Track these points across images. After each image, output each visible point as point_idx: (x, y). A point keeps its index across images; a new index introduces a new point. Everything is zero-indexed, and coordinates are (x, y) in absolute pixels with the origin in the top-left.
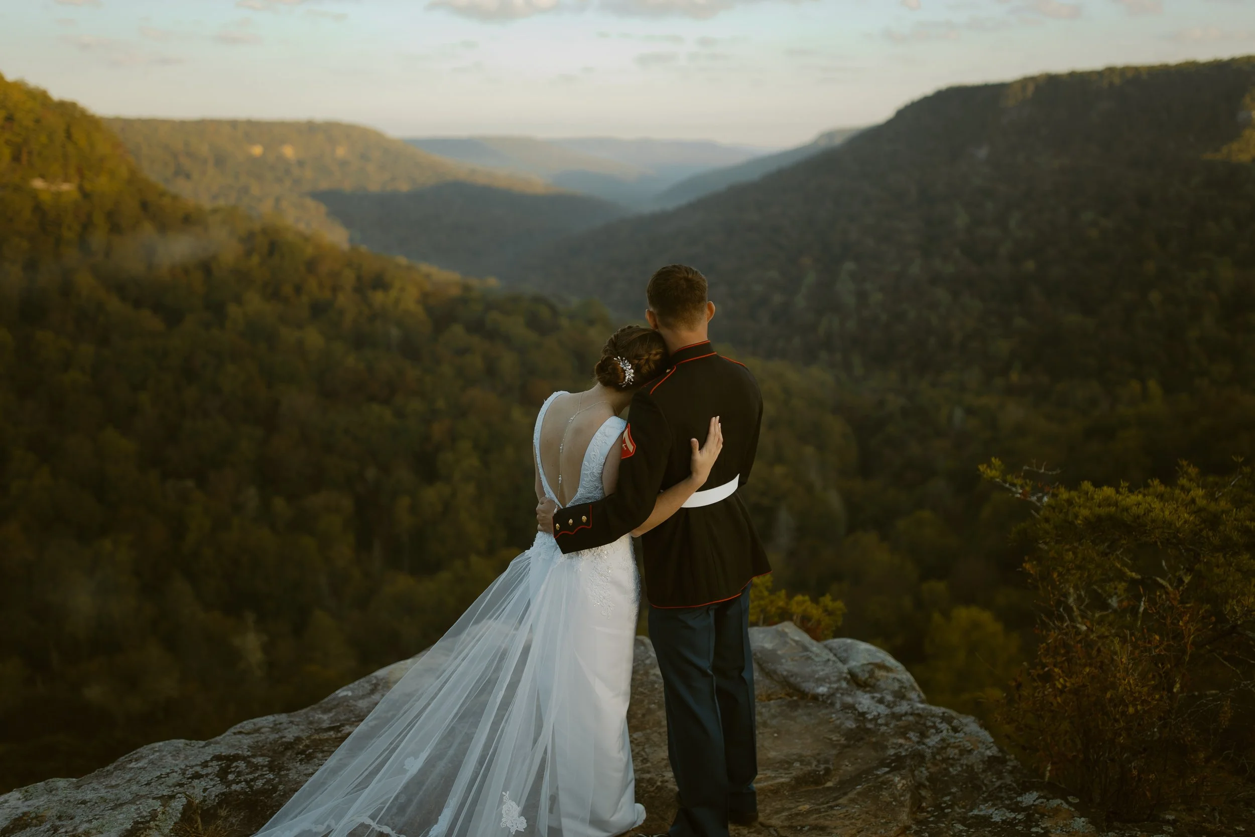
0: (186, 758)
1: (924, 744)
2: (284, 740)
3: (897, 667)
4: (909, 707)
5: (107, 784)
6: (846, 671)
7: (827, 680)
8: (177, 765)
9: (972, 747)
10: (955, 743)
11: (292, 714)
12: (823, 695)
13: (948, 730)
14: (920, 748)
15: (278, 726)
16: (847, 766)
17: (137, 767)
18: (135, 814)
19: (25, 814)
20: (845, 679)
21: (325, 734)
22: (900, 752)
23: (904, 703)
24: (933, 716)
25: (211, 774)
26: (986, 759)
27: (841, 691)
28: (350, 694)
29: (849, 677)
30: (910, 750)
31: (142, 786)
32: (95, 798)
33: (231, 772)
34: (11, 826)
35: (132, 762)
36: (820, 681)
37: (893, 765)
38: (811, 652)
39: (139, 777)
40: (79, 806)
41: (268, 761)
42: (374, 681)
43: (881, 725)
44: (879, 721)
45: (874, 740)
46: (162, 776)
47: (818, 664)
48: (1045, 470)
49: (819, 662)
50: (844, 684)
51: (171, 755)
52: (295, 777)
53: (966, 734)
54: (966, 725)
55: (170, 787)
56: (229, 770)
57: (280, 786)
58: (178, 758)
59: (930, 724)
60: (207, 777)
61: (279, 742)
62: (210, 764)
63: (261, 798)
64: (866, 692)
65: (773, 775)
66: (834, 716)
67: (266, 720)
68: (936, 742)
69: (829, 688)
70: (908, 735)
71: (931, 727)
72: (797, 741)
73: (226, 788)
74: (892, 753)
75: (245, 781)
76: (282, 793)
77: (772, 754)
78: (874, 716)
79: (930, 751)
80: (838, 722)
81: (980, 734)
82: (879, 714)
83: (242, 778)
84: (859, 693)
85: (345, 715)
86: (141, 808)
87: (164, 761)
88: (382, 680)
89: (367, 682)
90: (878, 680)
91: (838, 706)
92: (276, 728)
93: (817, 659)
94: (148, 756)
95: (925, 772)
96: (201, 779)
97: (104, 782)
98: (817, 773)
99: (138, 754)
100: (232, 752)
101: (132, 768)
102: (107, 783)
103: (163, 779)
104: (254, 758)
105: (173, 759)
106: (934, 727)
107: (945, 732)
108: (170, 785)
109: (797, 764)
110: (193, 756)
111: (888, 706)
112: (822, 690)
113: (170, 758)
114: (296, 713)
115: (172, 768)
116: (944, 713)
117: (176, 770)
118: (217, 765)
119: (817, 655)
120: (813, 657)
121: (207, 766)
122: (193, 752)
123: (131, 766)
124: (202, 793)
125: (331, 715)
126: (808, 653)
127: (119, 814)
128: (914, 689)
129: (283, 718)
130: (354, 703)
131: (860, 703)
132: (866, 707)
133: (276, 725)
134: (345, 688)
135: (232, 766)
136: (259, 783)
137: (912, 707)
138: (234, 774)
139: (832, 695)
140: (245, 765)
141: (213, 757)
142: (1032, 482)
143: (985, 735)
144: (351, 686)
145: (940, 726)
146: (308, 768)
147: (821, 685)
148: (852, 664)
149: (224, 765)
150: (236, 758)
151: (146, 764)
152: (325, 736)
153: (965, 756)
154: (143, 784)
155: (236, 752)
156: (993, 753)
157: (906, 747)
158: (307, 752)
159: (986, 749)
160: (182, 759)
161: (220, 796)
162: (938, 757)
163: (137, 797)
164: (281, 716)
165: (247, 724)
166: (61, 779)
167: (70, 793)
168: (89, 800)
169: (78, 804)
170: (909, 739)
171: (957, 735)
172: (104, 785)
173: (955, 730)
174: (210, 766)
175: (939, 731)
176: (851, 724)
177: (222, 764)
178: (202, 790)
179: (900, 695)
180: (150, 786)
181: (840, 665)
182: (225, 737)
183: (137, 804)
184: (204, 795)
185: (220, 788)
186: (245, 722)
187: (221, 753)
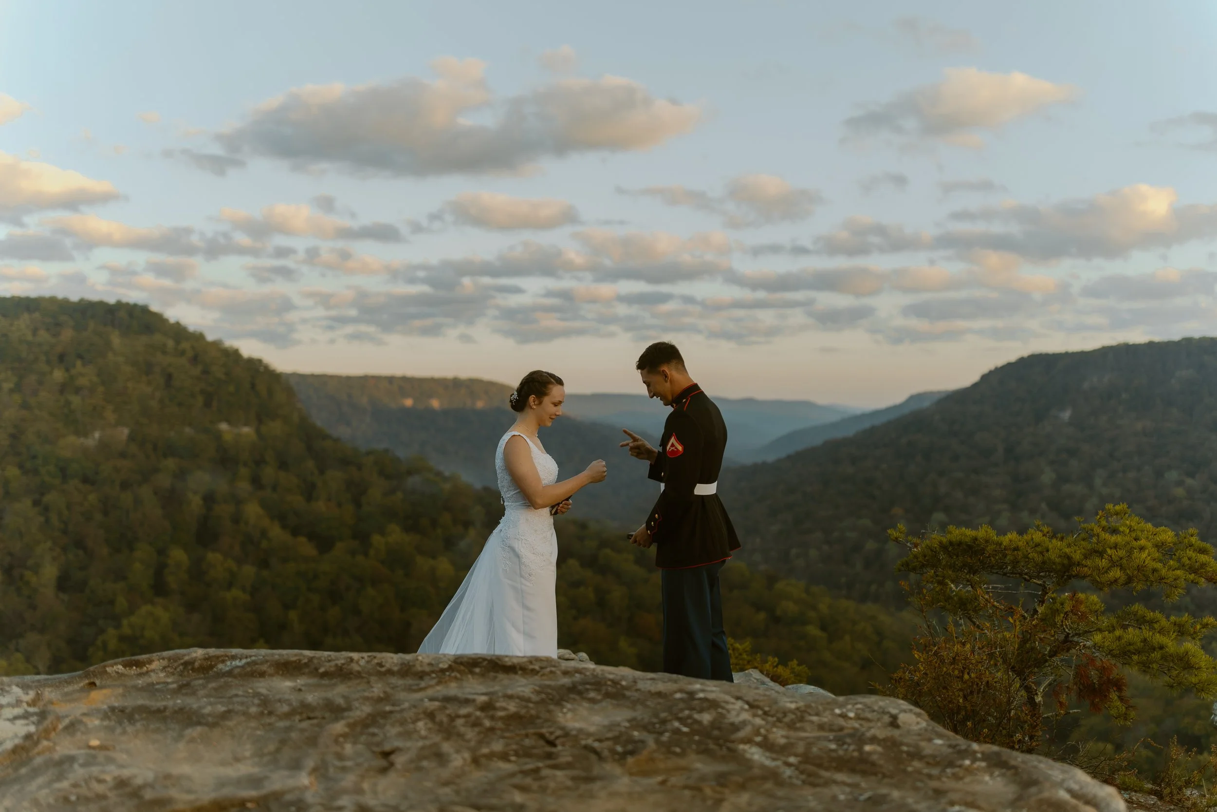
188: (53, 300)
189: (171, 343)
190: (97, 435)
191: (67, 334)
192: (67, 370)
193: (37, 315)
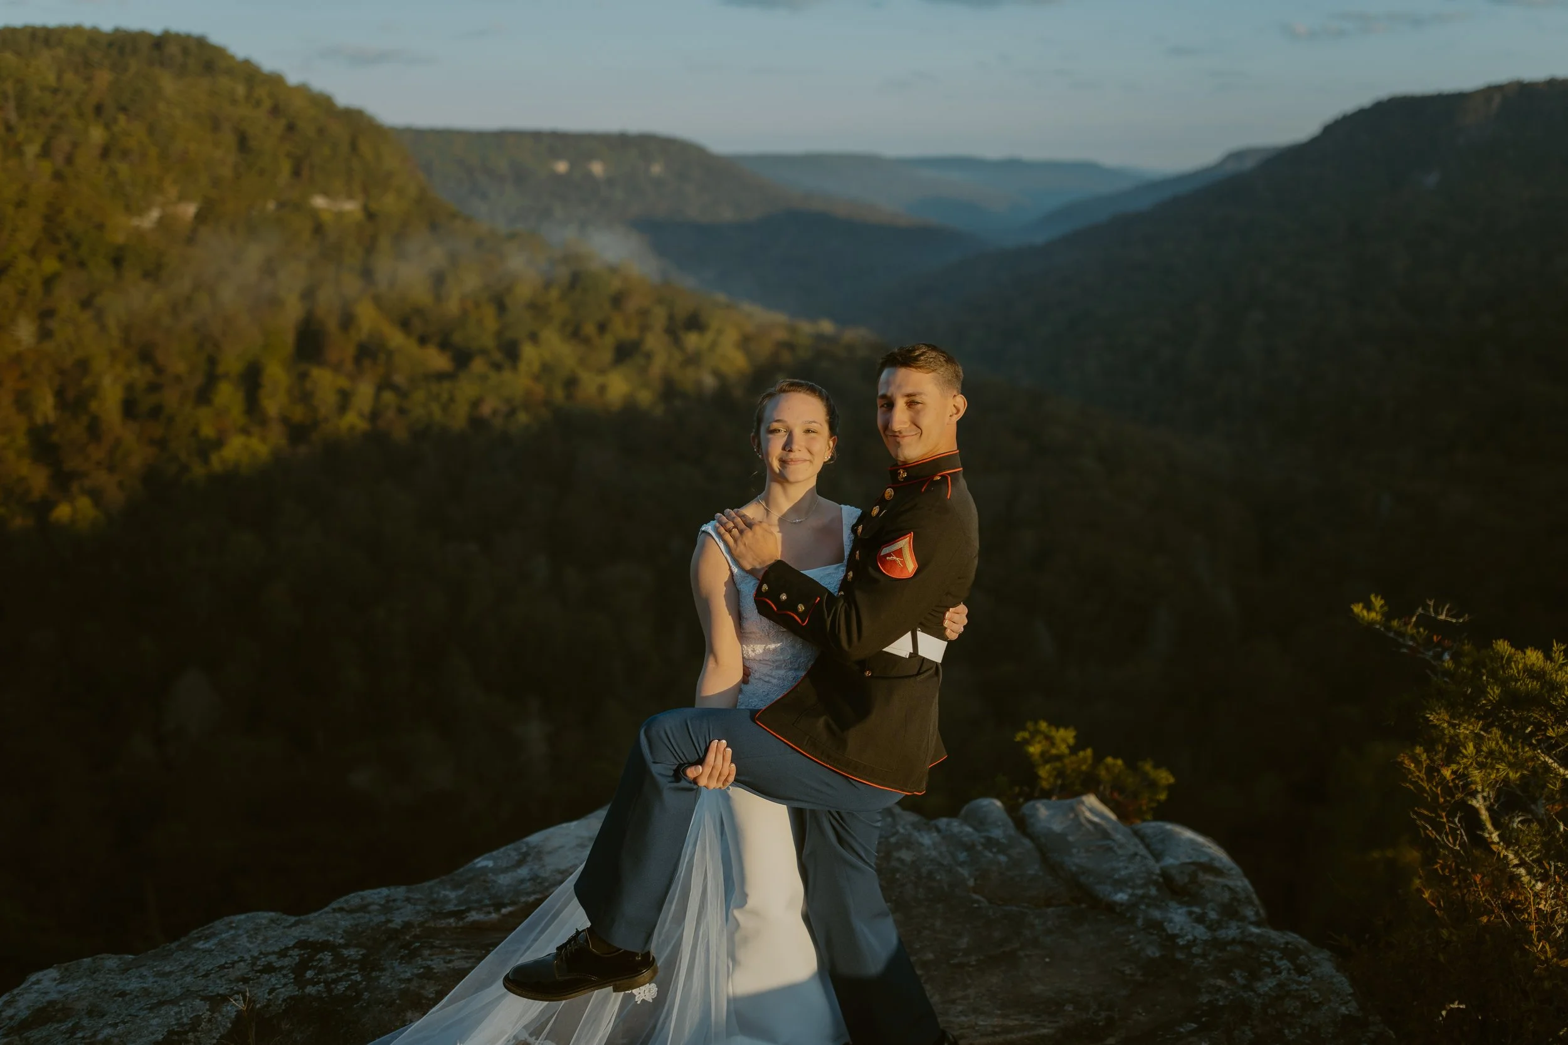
0: (265, 940)
1: (1253, 990)
2: (390, 925)
3: (1231, 869)
4: (1239, 931)
5: (158, 971)
6: (1158, 871)
7: (1130, 884)
8: (250, 951)
9: (1321, 999)
10: (1297, 990)
11: (413, 887)
12: (1122, 904)
13: (1289, 969)
14: (1245, 996)
15: (391, 904)
16: (1140, 1014)
17: (203, 949)
18: (173, 1019)
19: (51, 1003)
20: (1156, 883)
21: (443, 921)
22: (1217, 1000)
23: (1233, 924)
24: (1273, 947)
25: (286, 967)
26: (1340, 1018)
27: (1147, 901)
28: (490, 864)
29: (1161, 880)
30: (1231, 997)
31: (198, 977)
32: (137, 989)
33: (310, 968)
34: (30, 1019)
35: (200, 940)
36: (1121, 884)
37: (1204, 1019)
38: (1114, 840)
39: (199, 965)
40: (115, 998)
41: (361, 955)
42: (524, 849)
43: (1196, 956)
44: (1195, 950)
45: (1183, 977)
46: (226, 966)
47: (1122, 858)
48: (1446, 616)
49: (1122, 856)
50: (1153, 891)
51: (248, 934)
52: (388, 981)
53: (1314, 978)
54: (1317, 964)
55: (231, 981)
56: (310, 964)
57: (366, 993)
58: (254, 940)
59: (1266, 959)
60: (280, 971)
61: (383, 928)
62: (291, 952)
63: (339, 1008)
64: (1182, 903)
65: (1033, 1022)
66: (1132, 937)
67: (379, 893)
68: (1270, 988)
69: (1131, 895)
70: (1232, 974)
71: (1266, 964)
72: (1075, 970)
73: (298, 991)
74: (1205, 1001)
75: (325, 982)
76: (365, 1004)
77: (1038, 988)
78: (1188, 941)
79: (1260, 1001)
80: (1137, 946)
81: (1335, 980)
82: (1195, 939)
83: (322, 977)
84: (1173, 904)
85: (477, 894)
86: (183, 1011)
87: (237, 943)
88: (535, 847)
89: (515, 850)
90: (1202, 887)
91: (1140, 922)
92: (387, 907)
93: (1120, 852)
94: (221, 934)
95: (1249, 1033)
96: (273, 974)
97: (156, 966)
98: (1095, 1024)
99: (212, 930)
100: (322, 937)
101: (197, 950)
102: (159, 969)
103: (226, 970)
104: (346, 949)
105: (248, 941)
106: (1271, 964)
107: (1284, 974)
108: (232, 979)
109: (1069, 1008)
110: (275, 939)
111: (1210, 928)
112: (1121, 897)
113: (245, 940)
114: (419, 885)
115: (241, 955)
116: (1287, 943)
117: (246, 958)
118: (297, 956)
119: (1121, 846)
120: (1115, 848)
121: (285, 956)
122: (275, 933)
123: (197, 945)
124: (266, 996)
125: (461, 892)
126: (1109, 842)
127: (154, 1018)
128: (1251, 903)
129: (400, 892)
130: (494, 878)
131: (1171, 921)
132: (1178, 927)
133: (388, 902)
134: (487, 855)
135: (315, 959)
136: (341, 987)
137: (1242, 932)
138: (314, 970)
139: (1132, 905)
140: (330, 958)
141: (297, 943)
142: (1426, 632)
143: (1342, 982)
144: (494, 853)
145: (1279, 963)
146: (407, 970)
147: (1121, 891)
148: (1169, 861)
149: (306, 956)
150: (325, 946)
151: (213, 945)
152: (442, 923)
153: (1309, 1013)
154: (200, 975)
155: (326, 939)
156: (1350, 1011)
157: (1226, 992)
158: (412, 947)
159: (1341, 1004)
160: (259, 942)
161: (288, 1001)
162: (1270, 1011)
163: (187, 994)
164: (399, 890)
165: (354, 897)
166: (113, 956)
167: (112, 978)
168: (129, 992)
169: (115, 996)
170: (1232, 980)
171: (1302, 978)
172: (154, 971)
173: (1300, 971)
174: (290, 956)
175: (1276, 971)
176: (1153, 952)
177: (304, 954)
178: (267, 991)
179: (1230, 911)
180: (209, 978)
181: (1151, 862)
182: (321, 914)
183: (180, 1006)
184: (269, 997)
185: (290, 989)
186: (352, 895)
187: (309, 937)
188: (78, 30)
189: (241, 90)
190: (155, 214)
191: (104, 78)
192: (107, 127)
193: (60, 52)
